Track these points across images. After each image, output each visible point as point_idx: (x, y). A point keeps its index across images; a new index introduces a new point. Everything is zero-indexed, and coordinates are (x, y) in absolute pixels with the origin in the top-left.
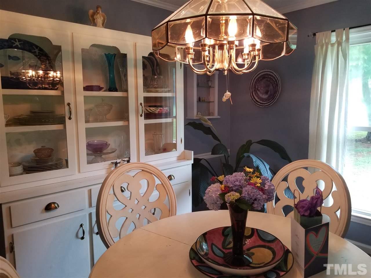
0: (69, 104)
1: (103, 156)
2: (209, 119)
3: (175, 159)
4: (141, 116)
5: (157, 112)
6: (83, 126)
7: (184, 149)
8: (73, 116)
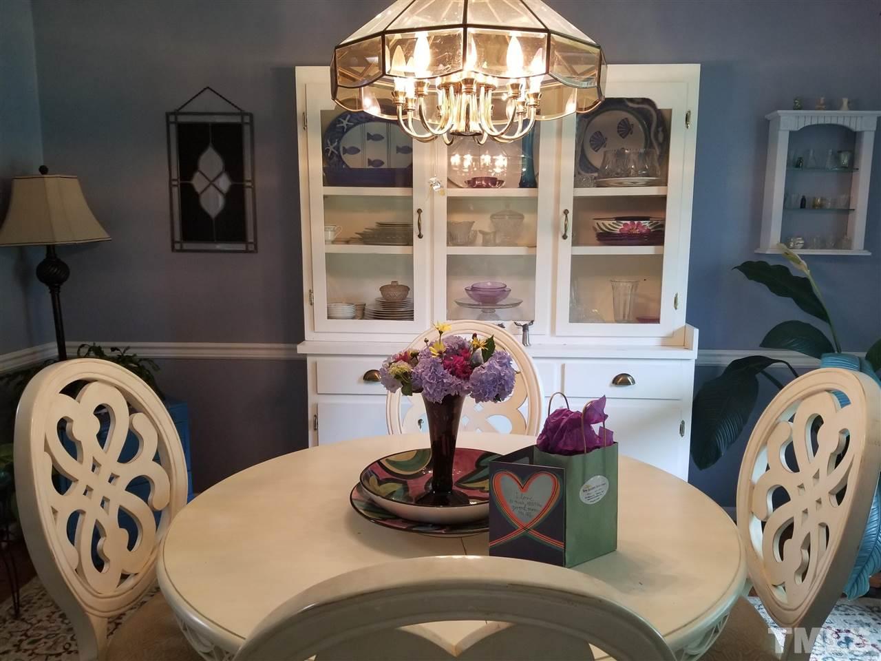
0: (419, 211)
1: (498, 311)
2: (803, 257)
3: (654, 342)
4: (565, 237)
5: (618, 231)
6: (443, 250)
7: (686, 322)
8: (425, 232)
